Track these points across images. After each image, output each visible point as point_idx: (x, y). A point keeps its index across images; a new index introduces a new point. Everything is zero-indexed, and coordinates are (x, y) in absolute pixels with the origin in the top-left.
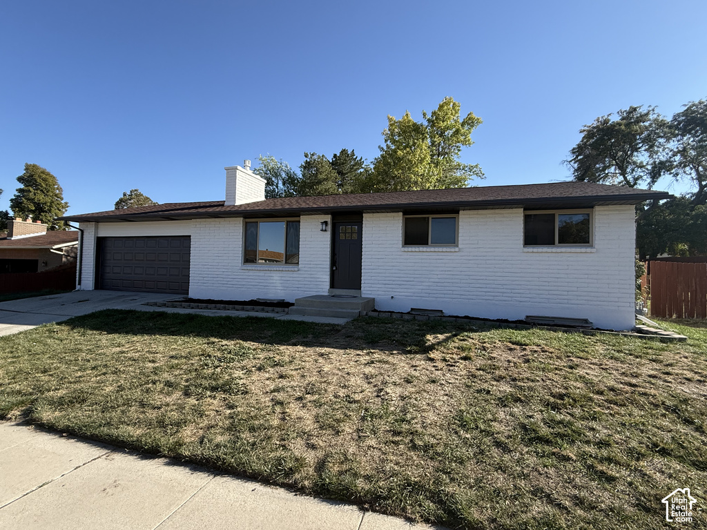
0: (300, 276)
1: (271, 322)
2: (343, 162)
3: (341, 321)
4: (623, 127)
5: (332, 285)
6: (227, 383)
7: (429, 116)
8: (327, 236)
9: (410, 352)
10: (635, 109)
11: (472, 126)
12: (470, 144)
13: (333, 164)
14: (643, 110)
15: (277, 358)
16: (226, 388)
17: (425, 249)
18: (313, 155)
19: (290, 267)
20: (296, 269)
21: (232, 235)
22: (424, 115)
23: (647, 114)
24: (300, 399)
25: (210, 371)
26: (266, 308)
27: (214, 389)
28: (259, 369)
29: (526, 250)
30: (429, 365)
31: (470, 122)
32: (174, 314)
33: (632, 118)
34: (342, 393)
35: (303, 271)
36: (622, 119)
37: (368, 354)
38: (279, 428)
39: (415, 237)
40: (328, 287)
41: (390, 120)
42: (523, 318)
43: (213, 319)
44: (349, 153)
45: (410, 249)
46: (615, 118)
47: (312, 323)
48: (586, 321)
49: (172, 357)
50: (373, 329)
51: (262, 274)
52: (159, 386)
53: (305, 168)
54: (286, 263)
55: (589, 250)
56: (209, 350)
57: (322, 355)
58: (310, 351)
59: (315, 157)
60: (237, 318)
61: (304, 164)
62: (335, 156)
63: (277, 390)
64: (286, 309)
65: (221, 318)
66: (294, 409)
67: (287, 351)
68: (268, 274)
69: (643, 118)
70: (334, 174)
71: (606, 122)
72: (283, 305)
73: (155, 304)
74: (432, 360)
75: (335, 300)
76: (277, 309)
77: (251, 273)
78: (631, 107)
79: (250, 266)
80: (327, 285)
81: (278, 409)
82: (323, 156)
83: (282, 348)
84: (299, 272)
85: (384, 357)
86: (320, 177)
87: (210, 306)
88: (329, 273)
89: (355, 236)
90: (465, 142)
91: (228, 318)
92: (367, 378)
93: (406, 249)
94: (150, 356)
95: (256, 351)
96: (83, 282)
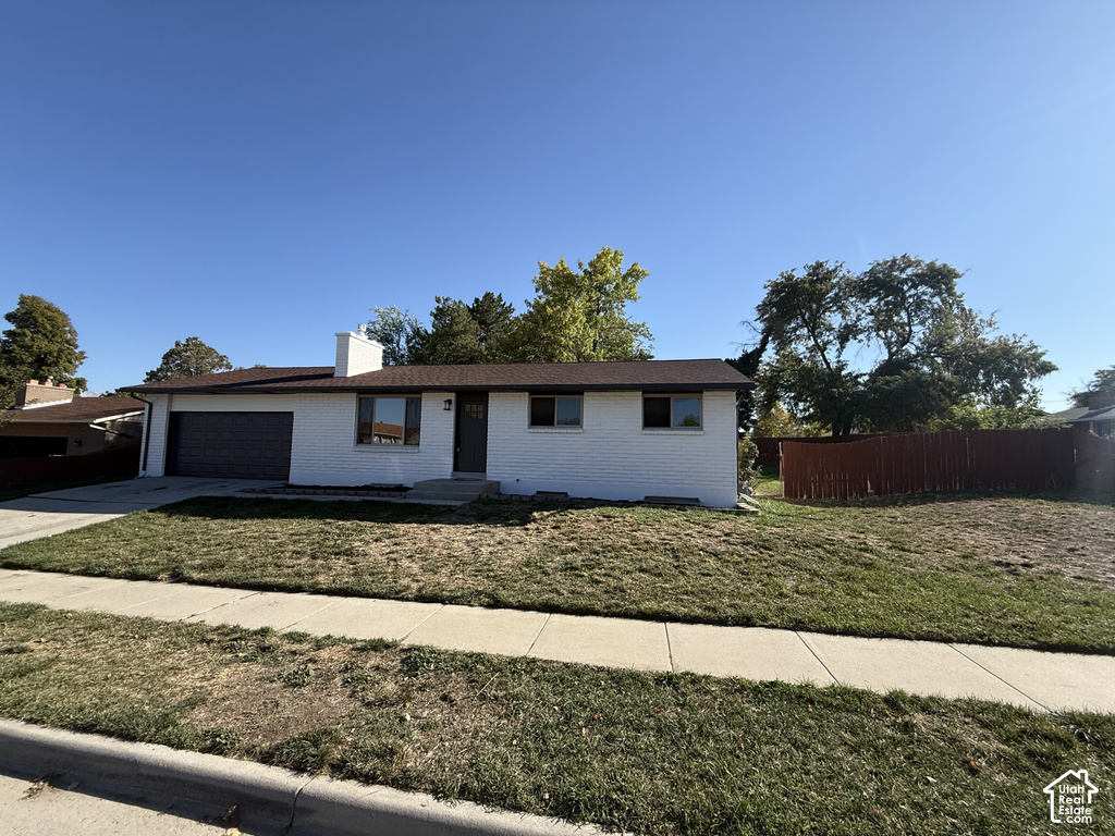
0: (421, 458)
1: (387, 505)
2: (486, 310)
3: (459, 503)
4: (807, 285)
5: (456, 468)
6: (347, 550)
7: (586, 267)
8: (451, 415)
9: (512, 525)
10: (821, 265)
11: (637, 279)
12: (635, 299)
13: (472, 311)
14: (830, 266)
15: (393, 533)
16: (349, 553)
17: (550, 431)
18: (447, 300)
19: (409, 449)
20: (417, 451)
21: (344, 412)
22: (580, 265)
23: (835, 271)
24: (410, 557)
25: (332, 543)
26: (382, 493)
27: (336, 554)
28: (376, 541)
29: (644, 432)
30: (523, 533)
31: (634, 274)
32: (281, 500)
33: (819, 274)
34: (444, 552)
35: (424, 452)
36: (809, 275)
37: (475, 527)
38: (392, 573)
39: (541, 417)
40: (451, 470)
41: (542, 267)
42: (642, 499)
43: (325, 503)
44: (495, 297)
45: (535, 430)
46: (800, 274)
47: (429, 505)
48: (697, 500)
49: (292, 535)
50: (489, 509)
51: (378, 456)
52: (288, 555)
53: (435, 316)
54: (405, 443)
55: (698, 433)
56: (327, 528)
57: (433, 530)
58: (424, 527)
59: (450, 302)
60: (352, 502)
61: (434, 311)
62: (477, 300)
63: (392, 552)
64: (404, 494)
65: (334, 502)
66: (405, 563)
67: (402, 527)
68: (385, 456)
69: (830, 274)
70: (475, 325)
71: (790, 278)
72: (400, 489)
73: (253, 491)
74: (527, 529)
75: (457, 483)
76: (393, 493)
77: (364, 455)
78: (817, 262)
79: (362, 448)
80: (450, 468)
81: (392, 563)
82: (460, 302)
83: (397, 525)
84: (420, 454)
85: (488, 529)
86: (455, 328)
87: (318, 491)
88: (452, 455)
89: (481, 416)
90: (629, 296)
91: (341, 502)
92: (468, 543)
93: (532, 430)
94: (271, 535)
95: (372, 529)
96: (148, 467)
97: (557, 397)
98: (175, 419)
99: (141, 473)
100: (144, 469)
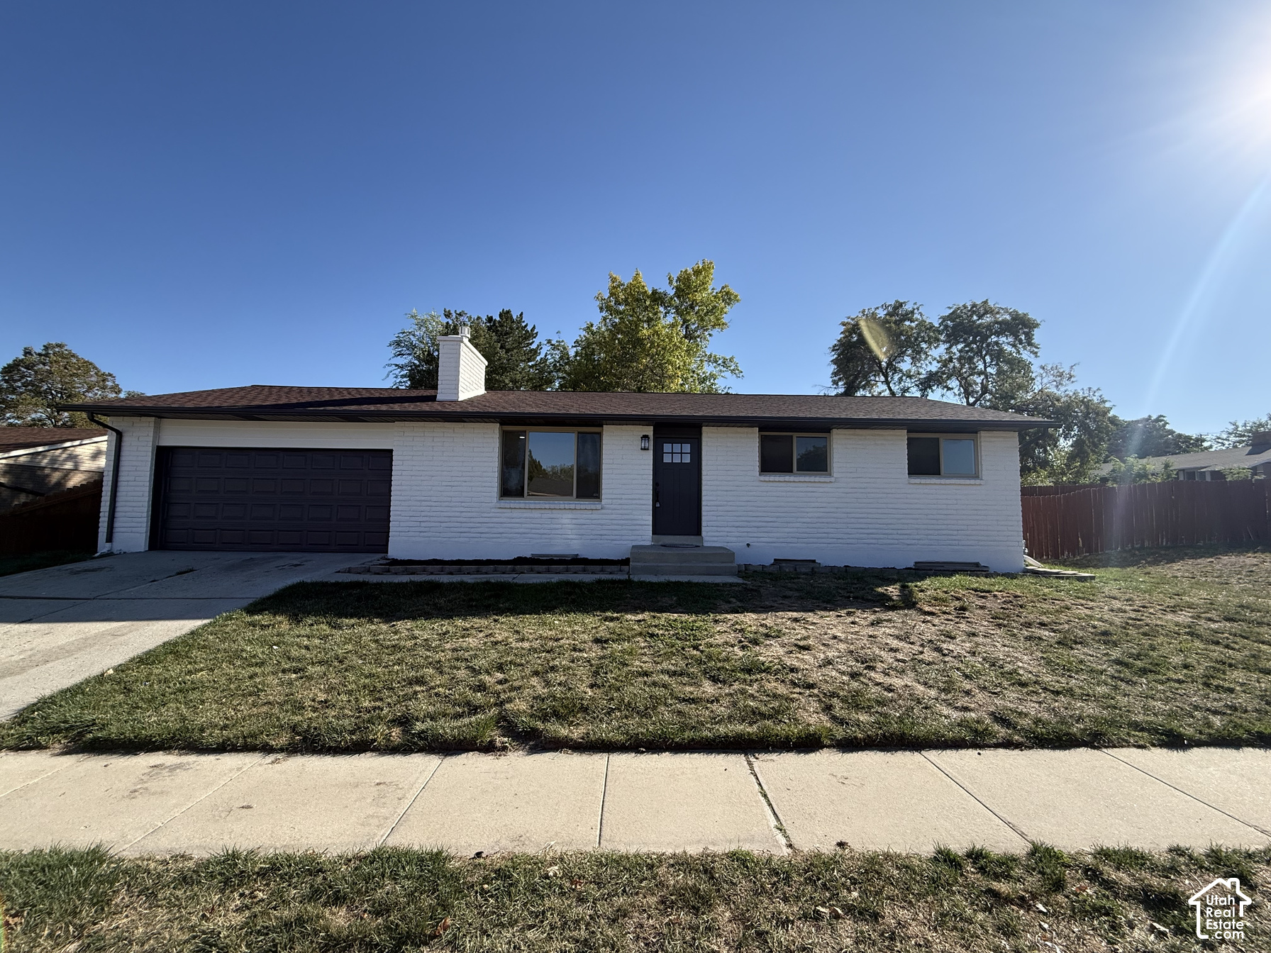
0: (604, 517)
5: (656, 530)
8: (649, 457)
10: (901, 305)
19: (586, 504)
20: (599, 507)
21: (477, 451)
22: (671, 282)
35: (608, 509)
39: (773, 462)
40: (650, 533)
41: (615, 281)
42: (912, 565)
45: (770, 478)
51: (536, 514)
54: (579, 496)
68: (548, 514)
77: (516, 514)
78: (897, 301)
79: (512, 502)
80: (649, 530)
84: (603, 511)
88: (650, 512)
89: (687, 458)
93: (766, 478)
96: (116, 536)
97: (795, 435)
98: (165, 458)
99: (103, 547)
100: (110, 539)
